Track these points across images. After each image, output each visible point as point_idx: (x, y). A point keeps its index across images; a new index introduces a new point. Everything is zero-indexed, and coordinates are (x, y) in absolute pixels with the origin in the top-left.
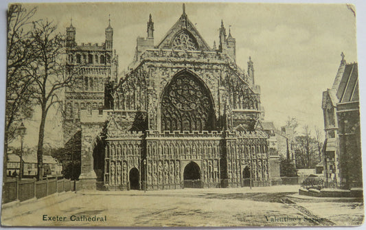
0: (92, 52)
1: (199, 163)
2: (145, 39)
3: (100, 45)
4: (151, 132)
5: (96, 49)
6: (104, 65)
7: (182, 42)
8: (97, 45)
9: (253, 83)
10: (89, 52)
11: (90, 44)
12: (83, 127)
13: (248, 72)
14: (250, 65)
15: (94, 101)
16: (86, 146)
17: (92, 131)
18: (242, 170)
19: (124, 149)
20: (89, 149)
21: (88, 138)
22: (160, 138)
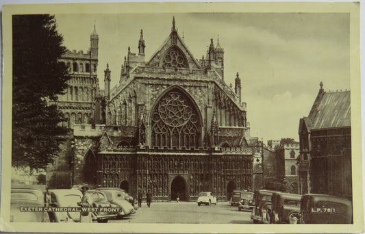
0: (77, 59)
1: (186, 178)
2: (137, 55)
3: (85, 52)
4: (142, 147)
5: (81, 56)
6: (89, 74)
7: (172, 59)
8: (82, 52)
9: (240, 101)
10: (73, 59)
11: (75, 51)
12: (76, 140)
13: (236, 89)
14: (238, 82)
15: (79, 111)
16: (78, 159)
17: (85, 145)
18: (226, 185)
19: (115, 163)
20: (81, 161)
21: (81, 151)
22: (150, 153)
